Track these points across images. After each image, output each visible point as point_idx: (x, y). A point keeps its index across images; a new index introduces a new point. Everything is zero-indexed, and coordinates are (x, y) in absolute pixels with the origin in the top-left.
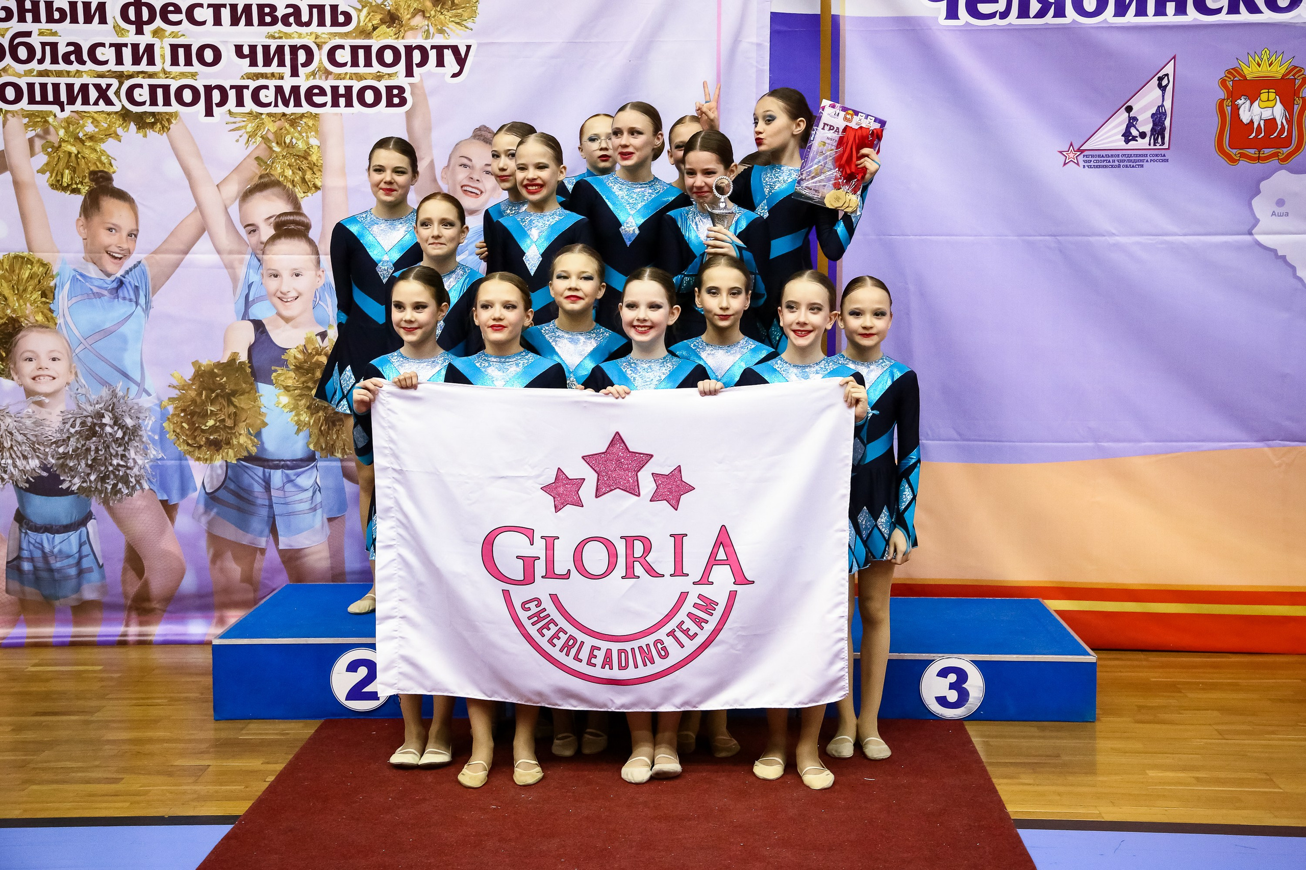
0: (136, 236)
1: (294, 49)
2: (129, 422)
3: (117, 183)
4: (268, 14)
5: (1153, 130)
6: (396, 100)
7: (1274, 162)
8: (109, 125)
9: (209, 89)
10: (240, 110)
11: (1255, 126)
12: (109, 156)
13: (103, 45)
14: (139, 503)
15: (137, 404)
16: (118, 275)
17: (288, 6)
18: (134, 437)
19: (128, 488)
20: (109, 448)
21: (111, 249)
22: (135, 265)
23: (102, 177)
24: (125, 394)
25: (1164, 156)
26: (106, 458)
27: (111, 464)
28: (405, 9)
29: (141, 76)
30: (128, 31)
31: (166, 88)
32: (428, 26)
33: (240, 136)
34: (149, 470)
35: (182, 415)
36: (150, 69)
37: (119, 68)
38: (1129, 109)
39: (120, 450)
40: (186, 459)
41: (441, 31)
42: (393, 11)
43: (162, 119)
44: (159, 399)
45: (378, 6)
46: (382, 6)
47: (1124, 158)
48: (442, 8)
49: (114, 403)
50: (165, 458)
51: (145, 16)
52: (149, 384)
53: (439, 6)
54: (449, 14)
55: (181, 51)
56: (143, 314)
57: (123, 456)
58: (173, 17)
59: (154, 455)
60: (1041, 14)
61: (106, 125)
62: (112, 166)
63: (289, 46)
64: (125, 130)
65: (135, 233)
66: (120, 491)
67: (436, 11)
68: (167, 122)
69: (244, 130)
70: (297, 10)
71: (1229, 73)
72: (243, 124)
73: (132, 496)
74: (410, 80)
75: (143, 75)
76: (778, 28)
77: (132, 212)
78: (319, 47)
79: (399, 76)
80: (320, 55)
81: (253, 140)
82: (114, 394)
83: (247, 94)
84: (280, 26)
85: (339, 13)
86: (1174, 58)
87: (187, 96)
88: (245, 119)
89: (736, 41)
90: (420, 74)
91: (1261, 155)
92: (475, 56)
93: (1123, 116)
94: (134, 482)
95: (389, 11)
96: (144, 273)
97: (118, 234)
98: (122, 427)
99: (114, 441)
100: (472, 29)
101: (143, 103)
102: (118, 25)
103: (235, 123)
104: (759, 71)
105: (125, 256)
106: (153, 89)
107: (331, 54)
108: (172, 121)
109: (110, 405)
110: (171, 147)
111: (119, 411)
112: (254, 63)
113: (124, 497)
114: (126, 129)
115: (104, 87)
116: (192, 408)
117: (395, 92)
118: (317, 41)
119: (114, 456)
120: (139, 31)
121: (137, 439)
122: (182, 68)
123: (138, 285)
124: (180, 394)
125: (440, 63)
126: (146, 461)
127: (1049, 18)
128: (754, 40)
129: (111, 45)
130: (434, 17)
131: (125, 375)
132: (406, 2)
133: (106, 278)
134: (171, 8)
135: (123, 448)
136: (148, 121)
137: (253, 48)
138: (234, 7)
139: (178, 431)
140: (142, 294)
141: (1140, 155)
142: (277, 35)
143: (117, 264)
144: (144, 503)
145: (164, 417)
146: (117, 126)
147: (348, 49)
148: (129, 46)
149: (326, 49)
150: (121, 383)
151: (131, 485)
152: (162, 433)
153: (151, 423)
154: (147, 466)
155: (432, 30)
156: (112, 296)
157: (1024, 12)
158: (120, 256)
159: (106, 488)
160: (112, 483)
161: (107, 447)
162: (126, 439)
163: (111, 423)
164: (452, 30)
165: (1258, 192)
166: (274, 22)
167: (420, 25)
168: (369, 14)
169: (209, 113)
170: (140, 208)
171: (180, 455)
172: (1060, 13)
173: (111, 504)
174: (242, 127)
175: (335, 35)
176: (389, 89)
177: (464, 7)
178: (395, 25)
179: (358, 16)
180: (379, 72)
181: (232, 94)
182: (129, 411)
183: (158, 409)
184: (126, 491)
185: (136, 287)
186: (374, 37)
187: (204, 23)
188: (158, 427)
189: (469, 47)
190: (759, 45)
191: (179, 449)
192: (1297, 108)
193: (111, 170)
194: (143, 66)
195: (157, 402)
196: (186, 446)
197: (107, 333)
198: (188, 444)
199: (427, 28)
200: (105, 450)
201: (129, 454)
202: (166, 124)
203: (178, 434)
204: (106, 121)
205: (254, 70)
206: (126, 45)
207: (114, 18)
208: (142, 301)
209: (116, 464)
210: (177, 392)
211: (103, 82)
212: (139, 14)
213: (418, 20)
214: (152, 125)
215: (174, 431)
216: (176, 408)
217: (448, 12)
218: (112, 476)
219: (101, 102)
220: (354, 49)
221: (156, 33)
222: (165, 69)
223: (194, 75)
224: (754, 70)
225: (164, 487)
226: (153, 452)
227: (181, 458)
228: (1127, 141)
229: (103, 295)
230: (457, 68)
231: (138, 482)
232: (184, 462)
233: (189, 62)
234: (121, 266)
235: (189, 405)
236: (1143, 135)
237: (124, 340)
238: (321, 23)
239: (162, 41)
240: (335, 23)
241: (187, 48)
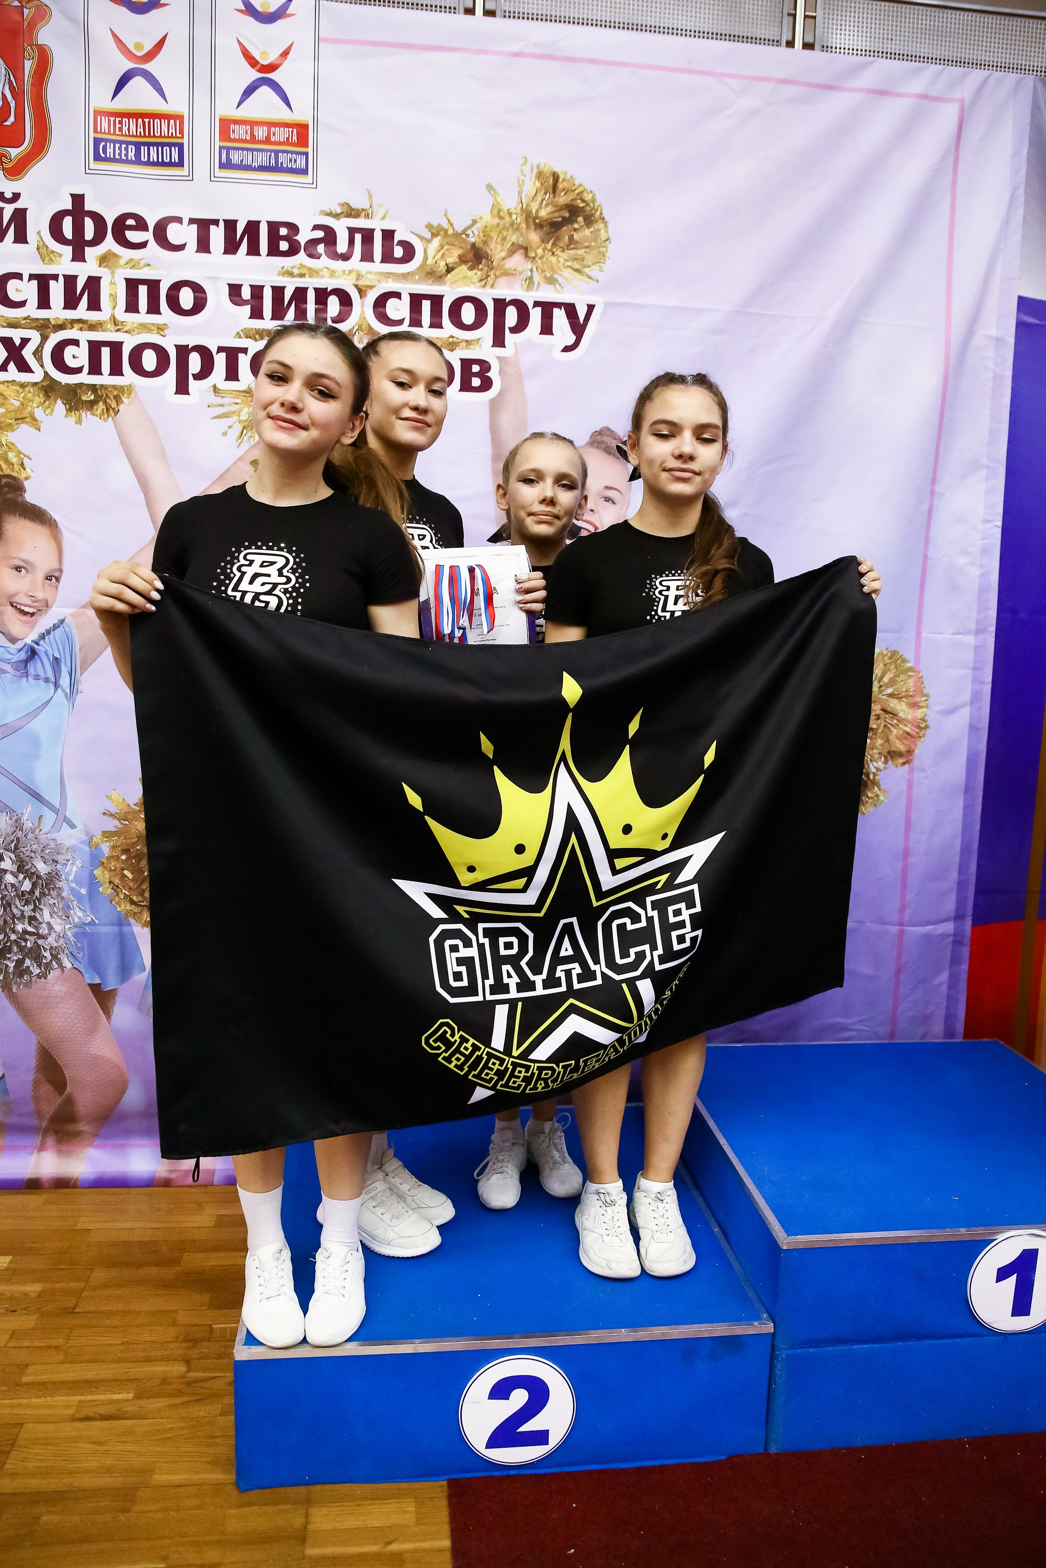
0: (58, 580)
1: (322, 295)
2: (42, 868)
3: (32, 496)
4: (284, 238)
6: (476, 382)
8: (22, 404)
9: (183, 352)
10: (232, 385)
12: (20, 452)
13: (19, 276)
14: (57, 987)
15: (54, 840)
16: (28, 640)
17: (316, 227)
18: (49, 890)
19: (39, 966)
20: (10, 907)
21: (16, 599)
22: (54, 625)
23: (8, 485)
24: (36, 824)
26: (5, 922)
27: (14, 931)
28: (497, 243)
29: (76, 326)
30: (60, 255)
31: (116, 348)
32: (531, 271)
33: (230, 427)
34: (72, 939)
35: (124, 857)
36: (93, 316)
37: (43, 314)
39: (28, 910)
40: (130, 925)
41: (551, 281)
42: (479, 245)
43: (107, 396)
44: (87, 833)
45: (457, 235)
46: (464, 236)
48: (554, 245)
49: (18, 839)
50: (97, 922)
51: (89, 234)
52: (72, 810)
53: (551, 243)
54: (563, 256)
55: (143, 290)
56: (65, 702)
57: (32, 919)
58: (132, 236)
59: (79, 918)
61: (17, 404)
62: (24, 469)
63: (315, 289)
64: (47, 413)
65: (57, 574)
66: (27, 971)
67: (544, 249)
68: (114, 401)
69: (235, 418)
70: (330, 237)
72: (235, 408)
73: (46, 978)
74: (499, 351)
75: (81, 325)
76: (1026, 318)
77: (52, 541)
78: (362, 292)
79: (483, 346)
80: (363, 305)
81: (249, 434)
82: (19, 825)
83: (244, 362)
84: (302, 257)
85: (395, 243)
87: (149, 360)
88: (239, 401)
89: (970, 331)
90: (515, 344)
92: (599, 322)
94: (49, 958)
95: (473, 245)
96: (69, 637)
97: (30, 576)
98: (30, 875)
99: (18, 896)
100: (597, 281)
101: (79, 370)
102: (45, 245)
103: (222, 405)
104: (997, 378)
105: (39, 610)
106: (95, 348)
107: (381, 302)
108: (123, 399)
109: (12, 841)
110: (119, 441)
111: (25, 851)
112: (257, 313)
113: (33, 979)
114: (48, 411)
115: (17, 342)
116: (138, 847)
117: (476, 368)
118: (360, 283)
119: (18, 919)
120: (79, 256)
121: (54, 893)
122: (143, 317)
123: (59, 657)
124: (120, 826)
125: (547, 329)
126: (67, 927)
128: (993, 332)
129: (32, 277)
130: (541, 258)
131: (37, 796)
132: (500, 232)
133: (8, 644)
134: (130, 222)
135: (31, 907)
136: (84, 398)
137: (257, 291)
138: (230, 225)
139: (117, 881)
140: (65, 671)
142: (296, 271)
143: (27, 623)
144: (64, 989)
145: (96, 860)
146: (35, 405)
147: (406, 299)
148: (61, 279)
149: (372, 296)
150: (29, 809)
151: (44, 961)
152: (93, 883)
153: (75, 869)
154: (69, 933)
155: (537, 277)
156: (18, 674)
158: (31, 610)
159: (7, 966)
160: (15, 958)
161: (8, 906)
162: (37, 893)
163: (14, 868)
164: (567, 279)
166: (293, 251)
167: (520, 269)
168: (442, 247)
169: (182, 388)
170: (67, 537)
171: (120, 919)
173: (14, 990)
174: (234, 412)
175: (388, 275)
176: (466, 364)
177: (587, 247)
178: (481, 266)
179: (425, 251)
180: (452, 337)
181: (220, 361)
182: (42, 851)
183: (87, 848)
184: (36, 971)
185: (56, 659)
186: (448, 283)
187: (181, 248)
188: (86, 874)
189: (591, 308)
190: (999, 341)
191: (119, 909)
193: (22, 476)
194: (82, 311)
195: (86, 838)
196: (128, 904)
197: (10, 730)
198: (132, 902)
199: (529, 274)
200: (5, 910)
201: (42, 916)
202: (114, 405)
203: (118, 887)
204: (18, 396)
205: (257, 324)
206: (55, 277)
207: (39, 233)
208: (65, 681)
209: (21, 931)
210: (117, 823)
211: (16, 335)
212: (78, 228)
213: (517, 261)
214: (91, 404)
215: (110, 882)
216: (114, 847)
217: (563, 251)
218: (15, 949)
219: (12, 366)
220: (416, 300)
221: (104, 260)
222: (116, 316)
223: (160, 329)
224: (990, 375)
225: (96, 965)
226: (78, 915)
227: (120, 924)
229: (3, 671)
230: (571, 339)
231: (55, 957)
232: (125, 929)
233: (154, 308)
234: (33, 626)
235: (135, 843)
237: (35, 742)
238: (367, 257)
239: (113, 273)
240: (388, 257)
241: (154, 285)
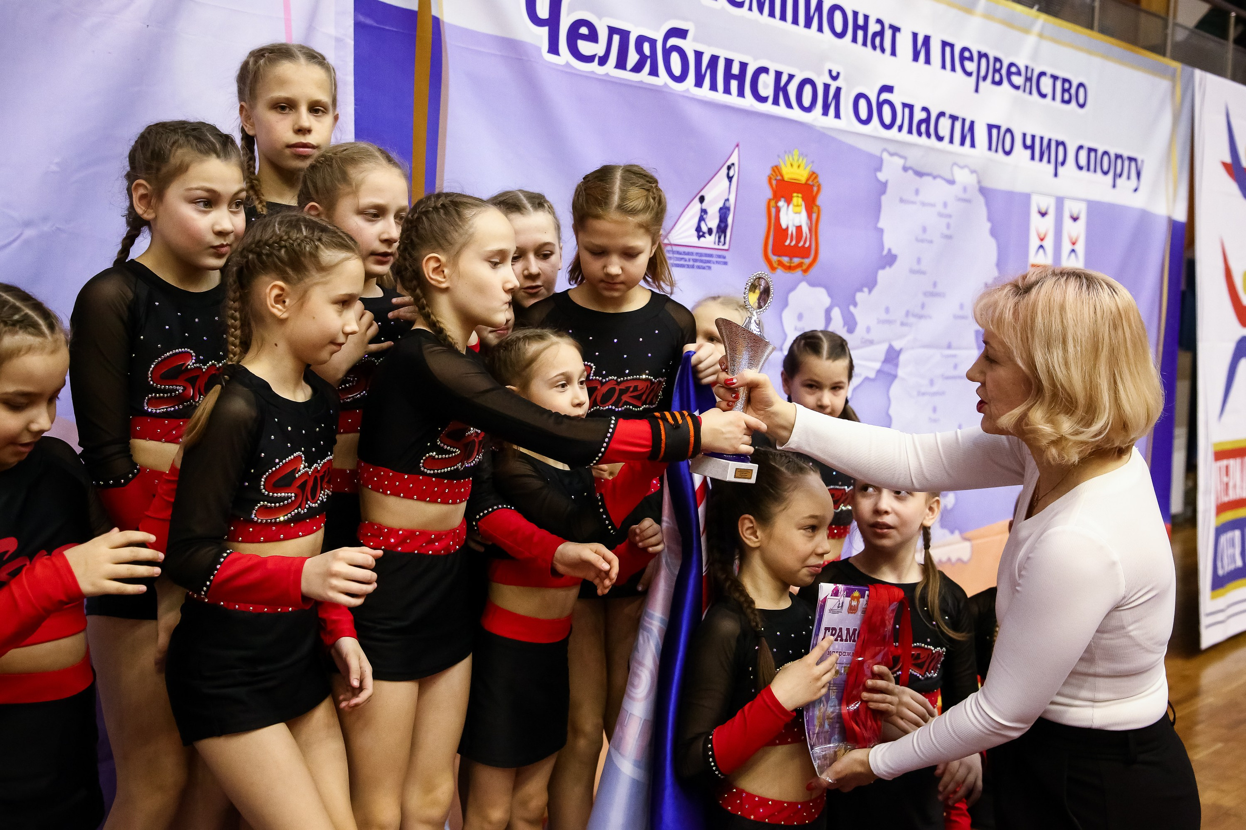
5: (719, 227)
7: (798, 273)
11: (790, 232)
25: (724, 257)
38: (702, 199)
47: (697, 258)
60: (637, 68)
71: (774, 171)
76: (362, 18)
86: (737, 146)
89: (310, 27)
91: (792, 265)
93: (696, 207)
127: (644, 75)
128: (331, 32)
141: (707, 255)
157: (621, 64)
165: (786, 304)
172: (654, 72)
190: (338, 40)
192: (814, 216)
228: (699, 237)
236: (710, 231)
